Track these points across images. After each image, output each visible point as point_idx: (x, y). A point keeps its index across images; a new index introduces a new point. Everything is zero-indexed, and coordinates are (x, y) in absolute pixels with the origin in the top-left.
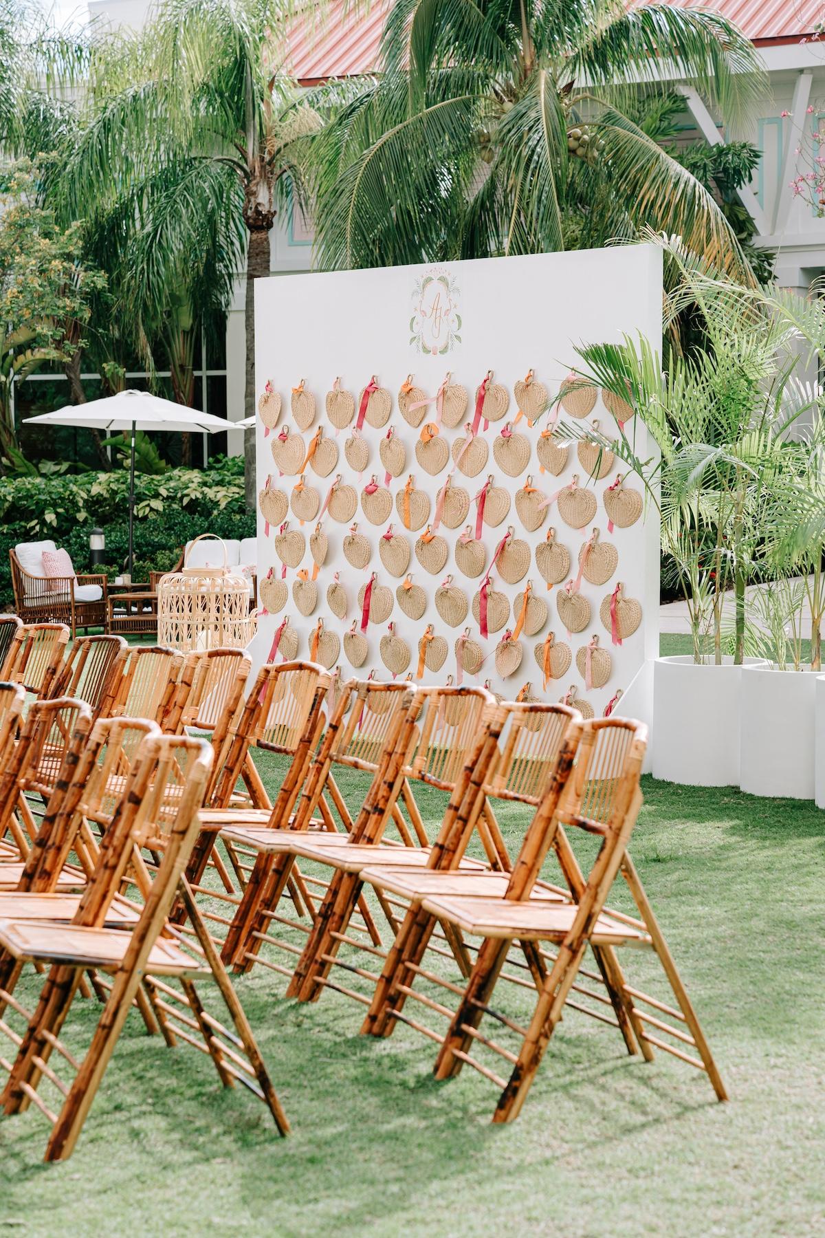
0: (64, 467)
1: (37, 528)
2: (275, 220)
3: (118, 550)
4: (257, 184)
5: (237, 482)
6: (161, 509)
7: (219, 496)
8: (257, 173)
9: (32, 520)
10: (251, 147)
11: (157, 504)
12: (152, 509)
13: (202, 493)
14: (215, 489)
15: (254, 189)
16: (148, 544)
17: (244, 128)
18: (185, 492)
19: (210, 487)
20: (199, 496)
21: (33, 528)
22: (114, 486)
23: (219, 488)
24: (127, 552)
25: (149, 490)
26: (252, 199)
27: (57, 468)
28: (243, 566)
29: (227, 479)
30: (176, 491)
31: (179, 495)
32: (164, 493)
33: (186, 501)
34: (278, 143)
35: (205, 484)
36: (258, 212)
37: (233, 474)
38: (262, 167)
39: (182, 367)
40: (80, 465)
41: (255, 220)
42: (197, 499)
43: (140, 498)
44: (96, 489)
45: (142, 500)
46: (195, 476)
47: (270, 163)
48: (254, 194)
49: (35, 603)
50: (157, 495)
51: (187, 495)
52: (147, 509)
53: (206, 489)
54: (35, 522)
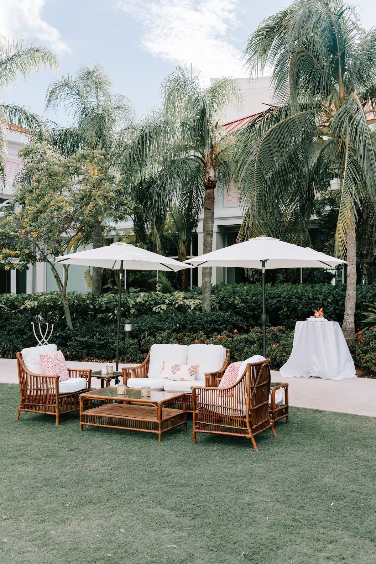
0: (139, 289)
1: (112, 317)
2: (217, 184)
3: (139, 330)
4: (209, 168)
5: (199, 297)
6: (165, 309)
7: (191, 303)
8: (209, 164)
9: (110, 313)
10: (206, 153)
11: (164, 307)
12: (161, 309)
13: (184, 302)
14: (190, 300)
15: (208, 170)
16: (154, 328)
17: (204, 145)
18: (177, 301)
19: (187, 299)
20: (182, 303)
21: (110, 316)
22: (146, 299)
23: (192, 300)
24: (144, 331)
25: (161, 301)
26: (207, 175)
27: (135, 290)
28: (189, 366)
29: (195, 296)
30: (173, 300)
31: (174, 303)
32: (167, 301)
33: (177, 305)
34: (219, 151)
35: (185, 298)
36: (209, 180)
37: (198, 294)
38: (212, 160)
39: (182, 253)
40: (144, 289)
41: (208, 184)
42: (181, 304)
43: (156, 304)
44: (138, 300)
45: (157, 305)
46: (182, 294)
47: (215, 159)
48: (208, 172)
49: (33, 393)
50: (164, 303)
51: (178, 303)
52: (160, 309)
53: (185, 300)
54: (111, 313)
